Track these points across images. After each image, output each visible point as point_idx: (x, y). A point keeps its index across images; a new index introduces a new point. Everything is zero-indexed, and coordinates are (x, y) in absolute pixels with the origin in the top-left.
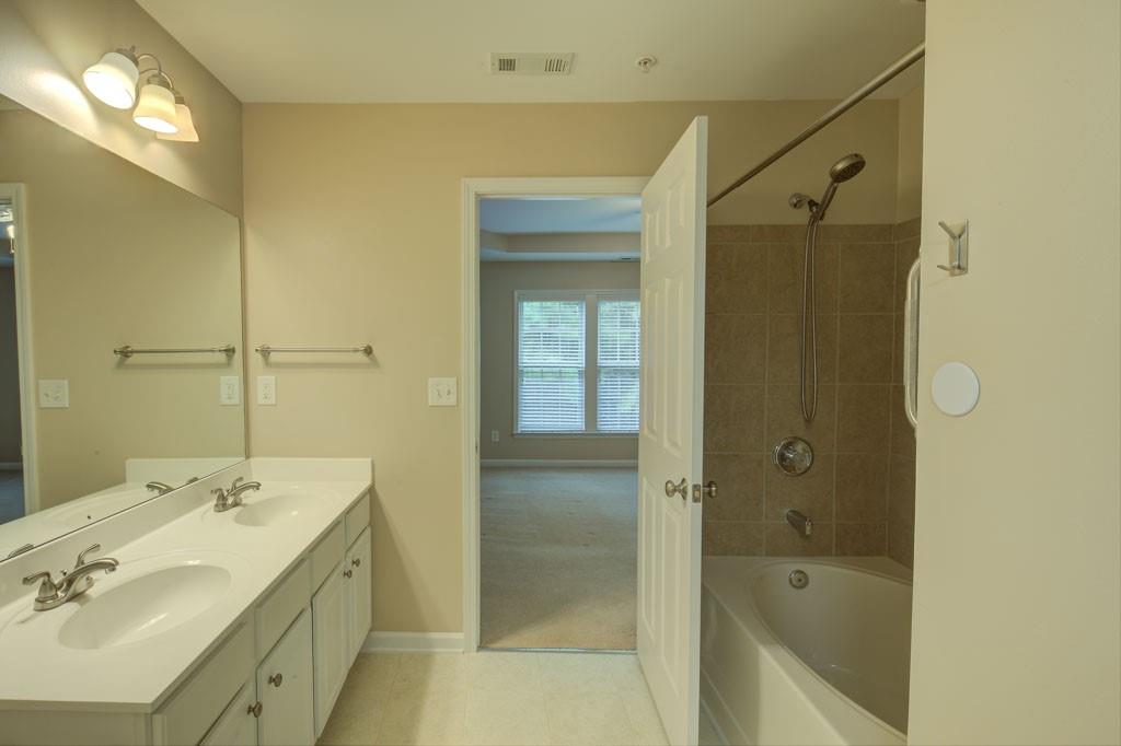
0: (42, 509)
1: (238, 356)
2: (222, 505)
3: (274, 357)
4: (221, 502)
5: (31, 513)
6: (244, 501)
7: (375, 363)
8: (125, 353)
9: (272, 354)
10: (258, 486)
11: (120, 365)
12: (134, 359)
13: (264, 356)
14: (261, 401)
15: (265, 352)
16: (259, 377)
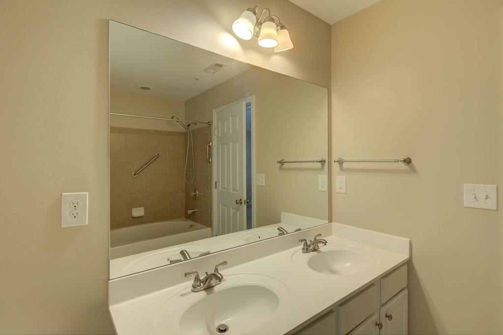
0: (256, 227)
1: (326, 164)
2: (306, 249)
3: (345, 165)
4: (305, 247)
5: (253, 228)
6: (320, 249)
7: (414, 170)
8: (282, 163)
9: (344, 163)
10: (325, 243)
11: (280, 168)
12: (286, 165)
13: (339, 164)
14: (338, 190)
15: (340, 162)
16: (337, 177)
